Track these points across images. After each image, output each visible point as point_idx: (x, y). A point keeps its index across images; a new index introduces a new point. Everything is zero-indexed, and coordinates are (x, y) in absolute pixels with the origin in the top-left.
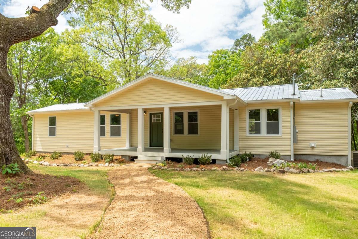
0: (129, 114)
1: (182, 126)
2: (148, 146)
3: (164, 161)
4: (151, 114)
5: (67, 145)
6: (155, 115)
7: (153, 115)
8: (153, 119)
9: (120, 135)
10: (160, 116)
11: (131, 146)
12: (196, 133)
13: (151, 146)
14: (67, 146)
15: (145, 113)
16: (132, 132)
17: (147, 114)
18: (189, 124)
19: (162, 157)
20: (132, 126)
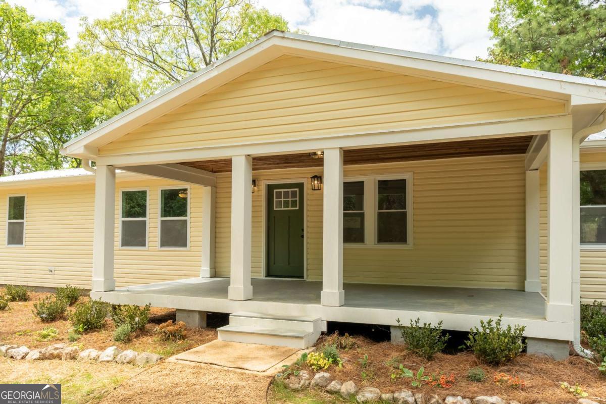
0: (209, 188)
1: (359, 219)
2: (262, 276)
3: (323, 333)
4: (270, 188)
5: (50, 268)
6: (282, 190)
7: (275, 191)
8: (275, 200)
9: (185, 245)
10: (296, 191)
11: (214, 275)
12: (402, 239)
13: (269, 274)
14: (51, 271)
15: (255, 186)
16: (218, 235)
17: (258, 186)
18: (380, 214)
19: (315, 322)
20: (218, 220)
